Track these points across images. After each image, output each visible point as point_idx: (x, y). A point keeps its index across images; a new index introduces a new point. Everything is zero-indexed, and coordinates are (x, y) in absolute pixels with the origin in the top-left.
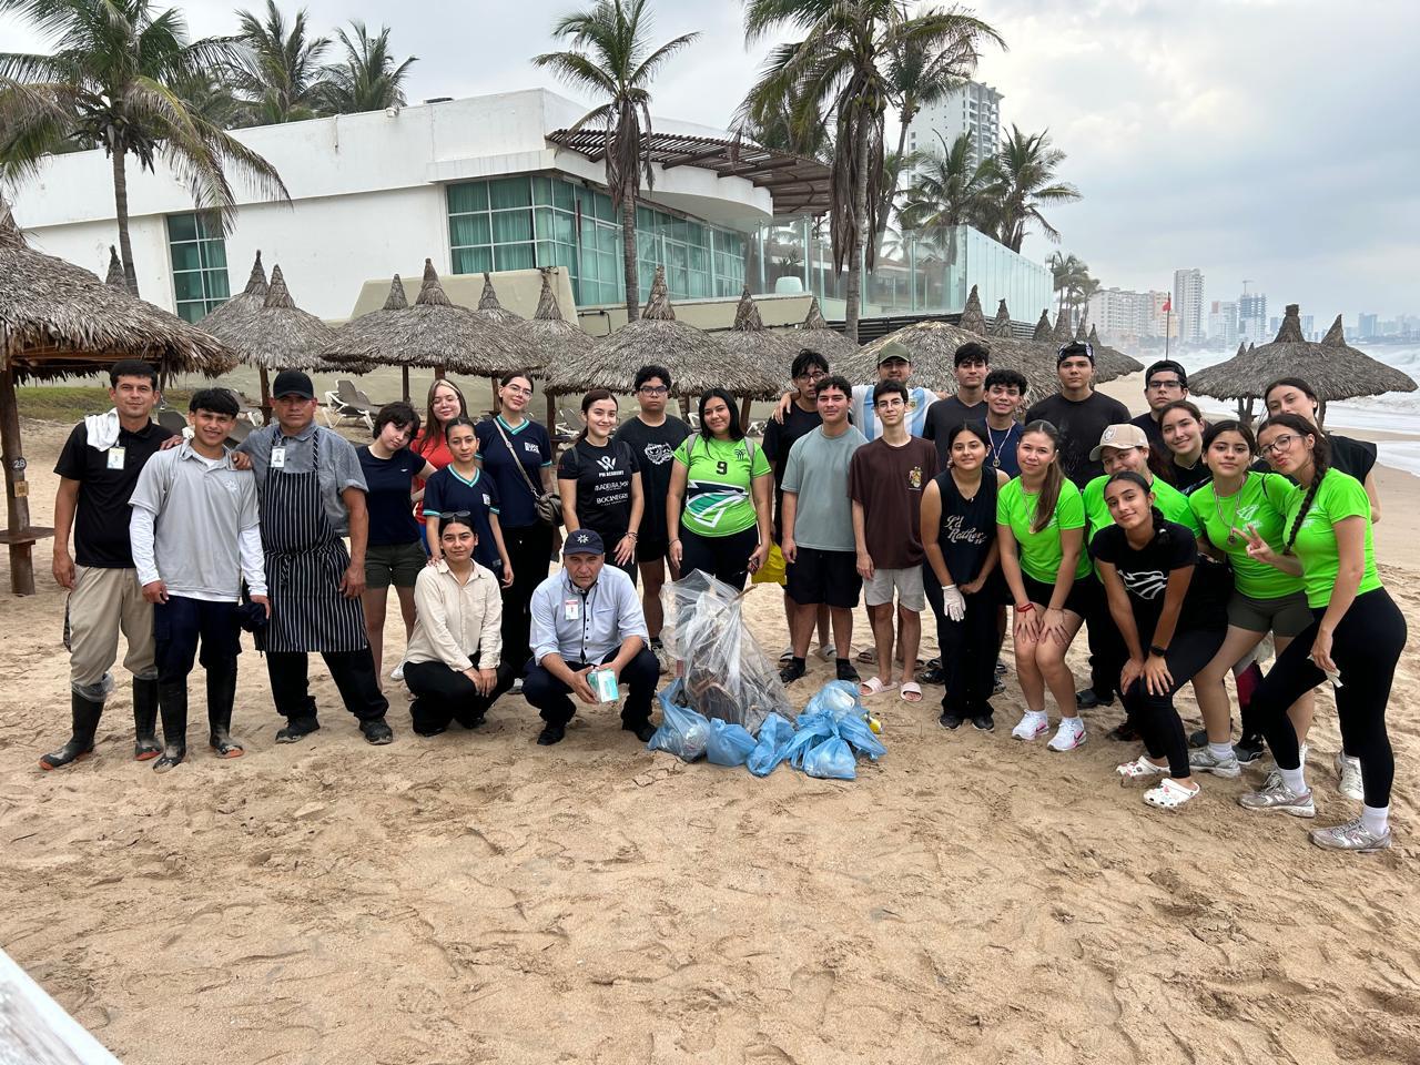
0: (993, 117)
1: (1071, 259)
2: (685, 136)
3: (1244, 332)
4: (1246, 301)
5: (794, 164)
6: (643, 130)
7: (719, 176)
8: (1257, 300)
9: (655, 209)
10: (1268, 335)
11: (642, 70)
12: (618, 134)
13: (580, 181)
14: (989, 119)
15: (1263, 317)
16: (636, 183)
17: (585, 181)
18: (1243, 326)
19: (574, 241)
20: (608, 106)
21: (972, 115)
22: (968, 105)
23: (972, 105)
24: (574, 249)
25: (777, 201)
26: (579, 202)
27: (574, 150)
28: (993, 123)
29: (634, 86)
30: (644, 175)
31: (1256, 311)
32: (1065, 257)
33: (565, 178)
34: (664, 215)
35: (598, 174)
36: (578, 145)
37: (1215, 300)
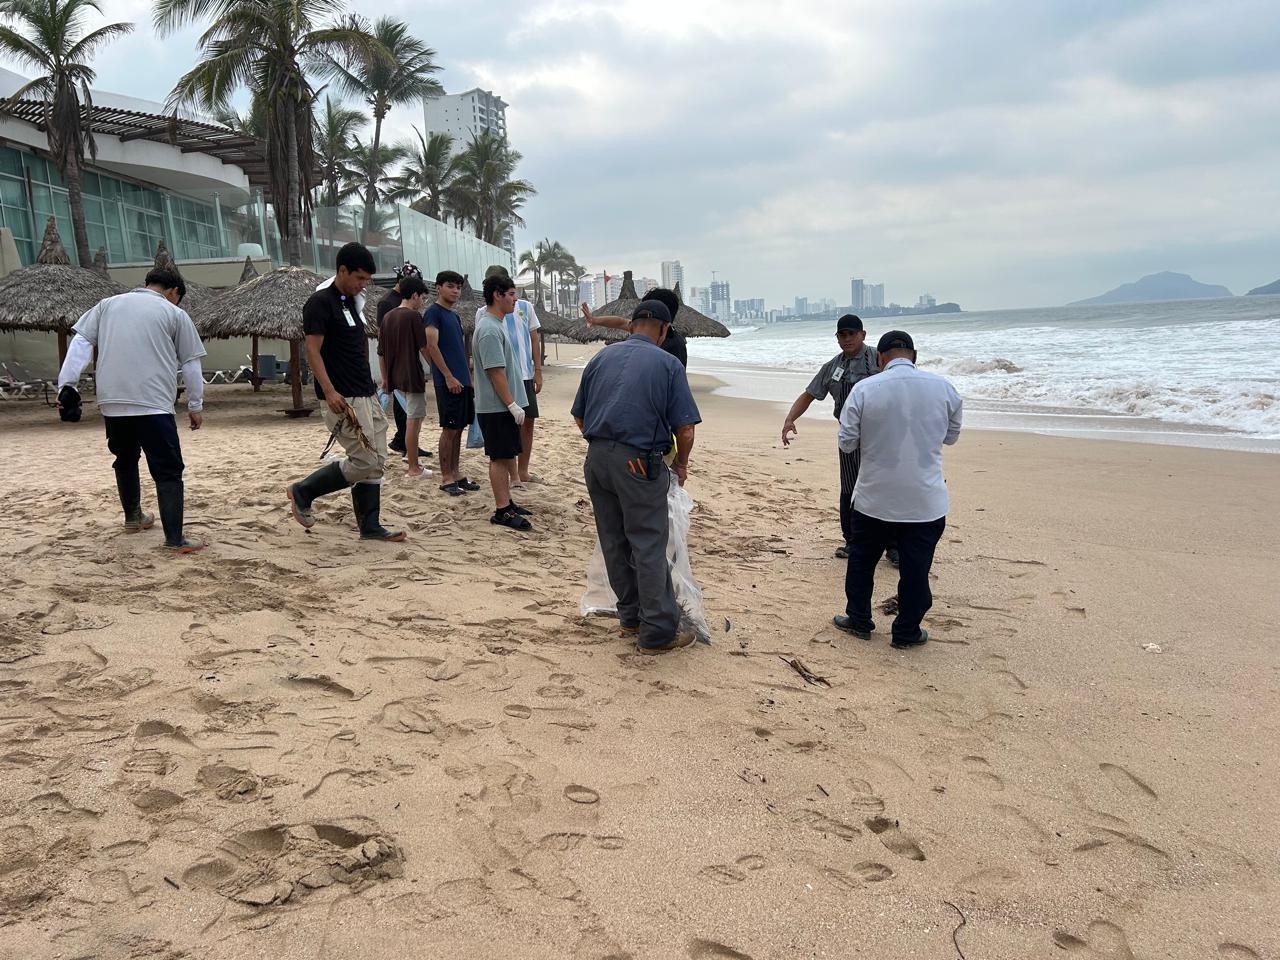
0: (501, 122)
1: (557, 245)
2: (134, 111)
3: (714, 312)
4: (715, 287)
5: (253, 144)
6: (82, 101)
7: (183, 151)
8: (723, 286)
9: (121, 179)
10: (733, 315)
11: (78, 48)
12: (55, 105)
13: (28, 149)
14: (497, 123)
15: (728, 300)
16: (79, 152)
17: (33, 149)
18: (714, 305)
19: (24, 205)
20: (45, 78)
21: (481, 119)
22: (477, 110)
23: (481, 110)
24: (26, 214)
25: (253, 179)
26: (28, 168)
27: (20, 117)
28: (501, 128)
29: (70, 61)
30: (86, 144)
31: (723, 295)
32: (551, 243)
33: (8, 144)
34: (133, 185)
35: (40, 141)
36: (21, 113)
37: (693, 286)
